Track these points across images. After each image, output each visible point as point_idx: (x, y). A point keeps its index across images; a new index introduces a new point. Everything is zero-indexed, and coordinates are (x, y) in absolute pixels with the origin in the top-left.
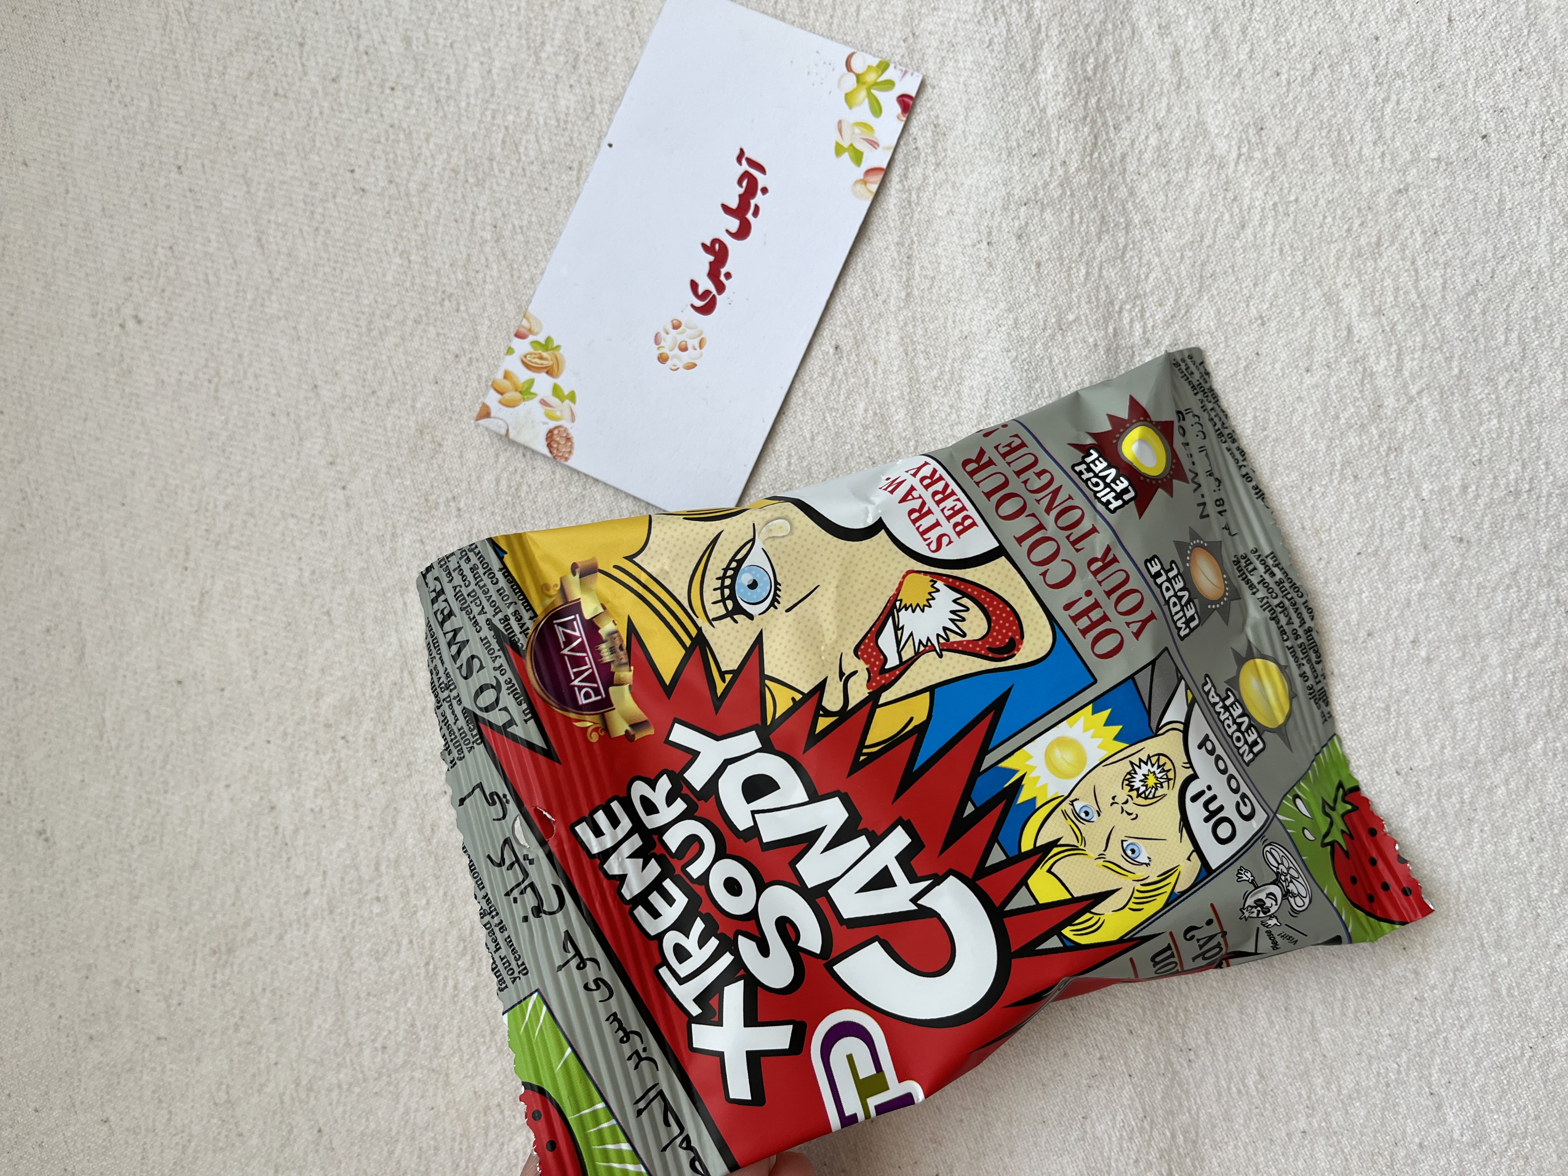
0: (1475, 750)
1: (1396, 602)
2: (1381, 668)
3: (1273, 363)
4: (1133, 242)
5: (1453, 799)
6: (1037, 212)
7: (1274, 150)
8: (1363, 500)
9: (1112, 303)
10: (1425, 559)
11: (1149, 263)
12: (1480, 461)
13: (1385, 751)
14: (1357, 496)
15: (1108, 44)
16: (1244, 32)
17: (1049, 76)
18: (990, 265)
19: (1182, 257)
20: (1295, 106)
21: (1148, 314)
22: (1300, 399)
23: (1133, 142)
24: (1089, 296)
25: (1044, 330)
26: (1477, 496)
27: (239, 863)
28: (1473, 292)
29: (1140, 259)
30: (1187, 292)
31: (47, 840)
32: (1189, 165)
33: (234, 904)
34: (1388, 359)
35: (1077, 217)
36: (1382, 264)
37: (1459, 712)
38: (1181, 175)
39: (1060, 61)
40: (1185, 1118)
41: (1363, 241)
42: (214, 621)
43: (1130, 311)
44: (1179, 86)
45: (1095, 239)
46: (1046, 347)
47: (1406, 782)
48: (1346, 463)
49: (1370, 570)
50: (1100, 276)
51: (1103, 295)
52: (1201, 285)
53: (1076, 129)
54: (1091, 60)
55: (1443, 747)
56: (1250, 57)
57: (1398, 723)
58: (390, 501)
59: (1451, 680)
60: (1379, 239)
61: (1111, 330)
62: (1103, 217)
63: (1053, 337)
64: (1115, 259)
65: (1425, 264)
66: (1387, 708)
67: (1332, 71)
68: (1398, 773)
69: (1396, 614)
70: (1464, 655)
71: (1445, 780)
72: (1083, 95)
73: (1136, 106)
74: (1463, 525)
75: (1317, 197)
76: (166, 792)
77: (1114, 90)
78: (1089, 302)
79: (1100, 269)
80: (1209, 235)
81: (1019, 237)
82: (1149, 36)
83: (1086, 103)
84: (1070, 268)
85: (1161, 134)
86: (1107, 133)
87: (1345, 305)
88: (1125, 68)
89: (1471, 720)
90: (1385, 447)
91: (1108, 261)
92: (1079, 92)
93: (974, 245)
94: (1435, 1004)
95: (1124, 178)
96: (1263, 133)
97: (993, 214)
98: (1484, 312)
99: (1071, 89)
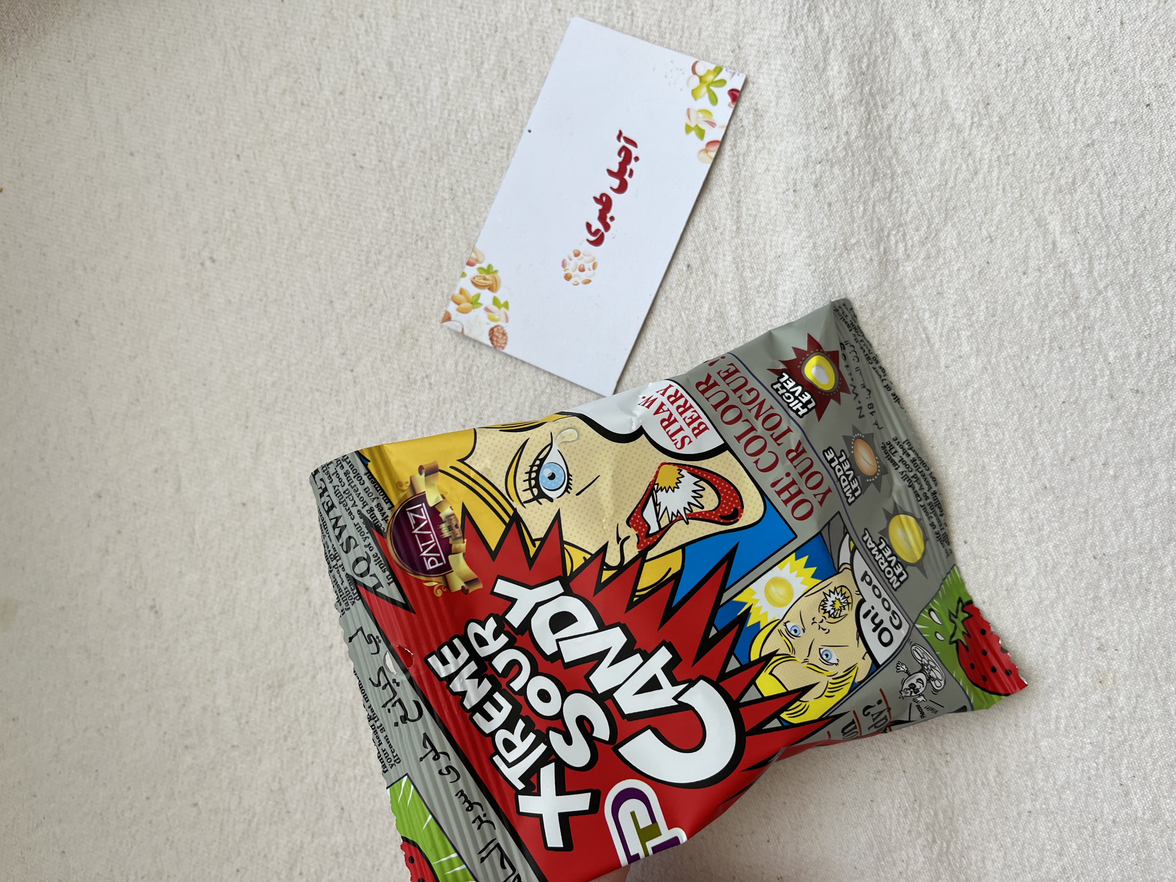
0: (1150, 541)
1: (1091, 436)
2: (1081, 483)
3: (999, 269)
4: (897, 187)
5: (1135, 576)
6: (828, 168)
7: (997, 119)
8: (1066, 364)
9: (882, 230)
10: (1111, 406)
11: (908, 201)
12: (1150, 335)
13: (1085, 542)
14: (1062, 362)
15: (877, 49)
16: (974, 37)
17: (835, 72)
18: (796, 206)
19: (932, 196)
20: (1012, 88)
21: (908, 237)
22: (1019, 293)
23: (896, 116)
24: (866, 226)
25: (835, 250)
26: (1148, 360)
27: (285, 626)
28: (1142, 216)
29: (902, 198)
30: (936, 220)
31: (156, 612)
32: (936, 131)
33: (282, 655)
34: (1083, 264)
35: (856, 170)
36: (1077, 197)
37: (1138, 514)
38: (931, 138)
39: (843, 62)
40: (944, 802)
41: (1063, 181)
42: (266, 462)
43: (895, 235)
44: (928, 75)
45: (870, 185)
46: (836, 262)
47: (1101, 564)
48: (1053, 339)
49: (1072, 414)
50: (874, 211)
51: (876, 224)
52: (946, 215)
53: (855, 109)
54: (865, 60)
55: (1127, 539)
56: (979, 54)
57: (1094, 522)
58: (384, 378)
59: (1131, 491)
60: (1074, 180)
61: (882, 249)
62: (875, 170)
63: (841, 255)
64: (884, 199)
65: (1108, 197)
66: (1086, 512)
67: (1038, 62)
68: (1095, 558)
69: (1091, 444)
70: (1141, 472)
71: (1129, 562)
72: (860, 85)
73: (898, 91)
74: (1139, 381)
75: (1029, 152)
76: (236, 578)
77: (881, 80)
78: (866, 230)
79: (874, 206)
80: (952, 179)
81: (816, 186)
82: (906, 42)
83: (862, 90)
84: (852, 207)
85: (916, 110)
86: (877, 111)
87: (1050, 227)
88: (889, 65)
89: (1147, 520)
90: (1082, 327)
91: (879, 201)
92: (857, 83)
93: (784, 193)
94: (1123, 721)
95: (889, 142)
96: (989, 107)
97: (797, 170)
98: (1150, 230)
99: (851, 81)
